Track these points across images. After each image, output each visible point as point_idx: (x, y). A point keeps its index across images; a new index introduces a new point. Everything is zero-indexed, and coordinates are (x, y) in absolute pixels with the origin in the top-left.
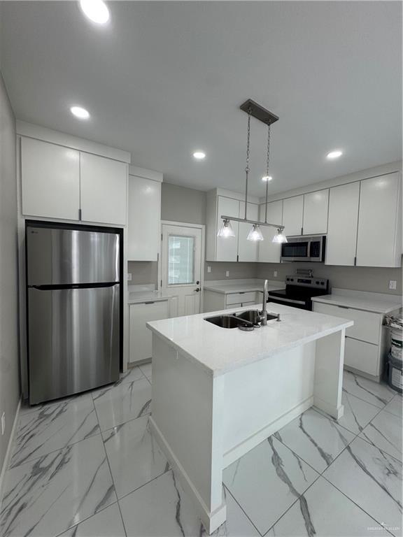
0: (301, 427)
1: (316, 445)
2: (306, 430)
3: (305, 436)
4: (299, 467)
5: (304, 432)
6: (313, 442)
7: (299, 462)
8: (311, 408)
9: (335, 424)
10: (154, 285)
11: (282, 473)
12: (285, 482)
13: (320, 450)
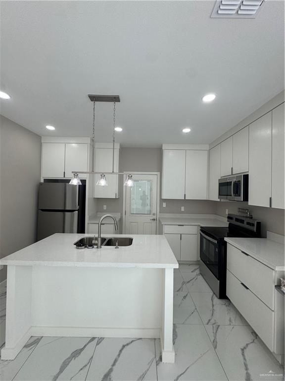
0: (124, 346)
1: (114, 364)
2: (123, 351)
3: (117, 353)
4: (81, 368)
5: (121, 351)
6: (116, 361)
7: (86, 366)
8: (155, 339)
9: (154, 363)
10: (120, 214)
11: (67, 363)
12: (60, 369)
13: (111, 370)
